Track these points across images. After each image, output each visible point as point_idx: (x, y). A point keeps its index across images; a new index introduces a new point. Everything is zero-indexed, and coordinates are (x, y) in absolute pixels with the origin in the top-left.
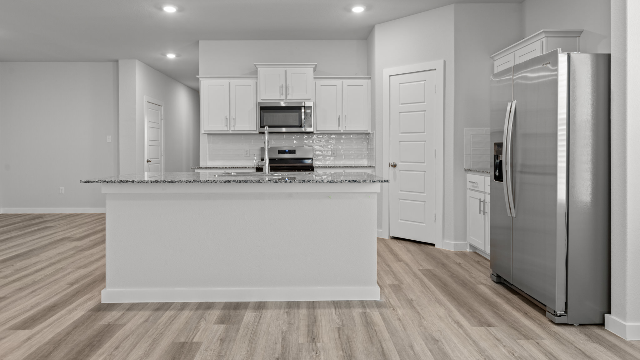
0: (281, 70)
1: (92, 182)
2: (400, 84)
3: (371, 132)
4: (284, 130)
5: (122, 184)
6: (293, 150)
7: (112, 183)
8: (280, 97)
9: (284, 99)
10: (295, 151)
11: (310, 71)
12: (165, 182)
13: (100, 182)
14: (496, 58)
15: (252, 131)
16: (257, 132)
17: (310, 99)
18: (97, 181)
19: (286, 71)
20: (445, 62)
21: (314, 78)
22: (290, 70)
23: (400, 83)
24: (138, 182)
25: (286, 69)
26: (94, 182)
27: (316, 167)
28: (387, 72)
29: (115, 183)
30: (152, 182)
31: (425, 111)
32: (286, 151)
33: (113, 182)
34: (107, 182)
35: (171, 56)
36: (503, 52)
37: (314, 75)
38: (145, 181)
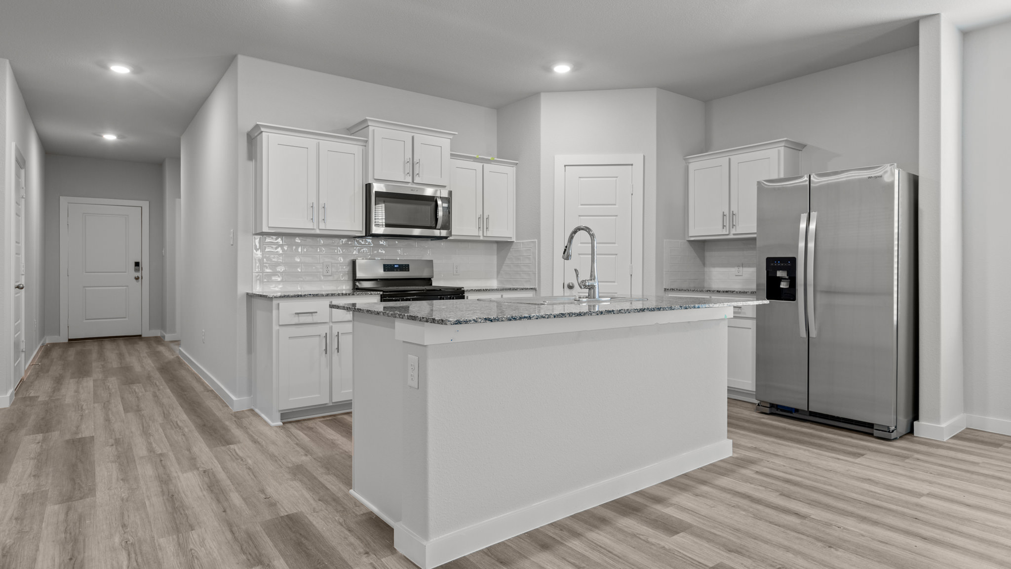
0: (407, 136)
1: (466, 322)
2: (580, 178)
3: (517, 239)
4: (417, 232)
5: (513, 322)
6: (405, 265)
7: (498, 322)
8: (405, 179)
9: (409, 183)
10: (408, 266)
11: (445, 143)
12: (572, 316)
13: (480, 320)
14: (691, 161)
15: (355, 232)
16: (362, 234)
17: (445, 186)
18: (474, 320)
19: (413, 138)
20: (644, 156)
21: (452, 155)
22: (420, 138)
23: (580, 176)
24: (537, 317)
25: (413, 134)
26: (470, 321)
27: (468, 290)
28: (561, 159)
29: (503, 321)
30: (555, 317)
31: (617, 216)
32: (395, 266)
33: (500, 320)
34: (491, 321)
35: (120, 70)
36: (712, 154)
37: (451, 151)
38: (546, 315)
